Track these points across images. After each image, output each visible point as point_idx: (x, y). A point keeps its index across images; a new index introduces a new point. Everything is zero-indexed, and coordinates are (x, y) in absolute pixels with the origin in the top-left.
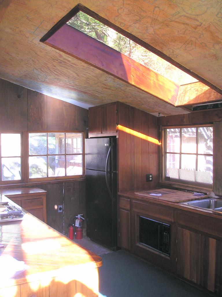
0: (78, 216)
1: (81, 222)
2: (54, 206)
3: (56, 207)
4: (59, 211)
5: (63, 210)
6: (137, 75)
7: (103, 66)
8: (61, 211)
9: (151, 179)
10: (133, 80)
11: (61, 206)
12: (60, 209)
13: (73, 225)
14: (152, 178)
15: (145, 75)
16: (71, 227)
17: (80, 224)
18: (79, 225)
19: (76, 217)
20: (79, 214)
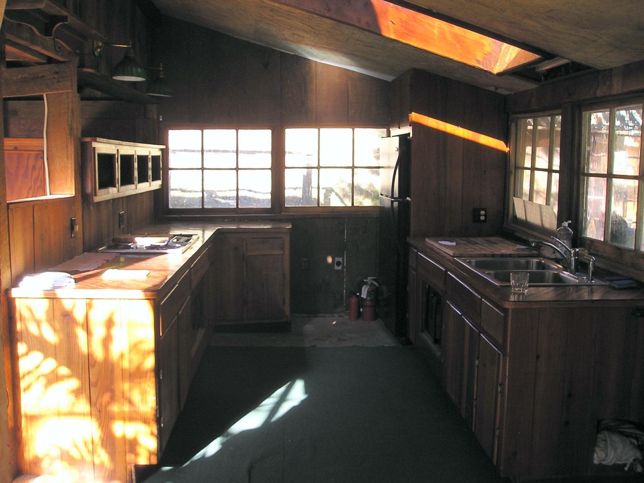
0: (366, 279)
1: (372, 291)
2: (326, 259)
3: (330, 260)
4: (336, 268)
5: (343, 267)
6: (401, 20)
7: (329, 10)
8: (340, 268)
9: (482, 218)
10: (392, 30)
11: (340, 260)
12: (338, 264)
13: (358, 294)
14: (485, 215)
15: (420, 18)
16: (354, 296)
17: (369, 294)
18: (368, 296)
19: (365, 280)
20: (371, 277)
